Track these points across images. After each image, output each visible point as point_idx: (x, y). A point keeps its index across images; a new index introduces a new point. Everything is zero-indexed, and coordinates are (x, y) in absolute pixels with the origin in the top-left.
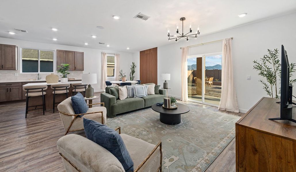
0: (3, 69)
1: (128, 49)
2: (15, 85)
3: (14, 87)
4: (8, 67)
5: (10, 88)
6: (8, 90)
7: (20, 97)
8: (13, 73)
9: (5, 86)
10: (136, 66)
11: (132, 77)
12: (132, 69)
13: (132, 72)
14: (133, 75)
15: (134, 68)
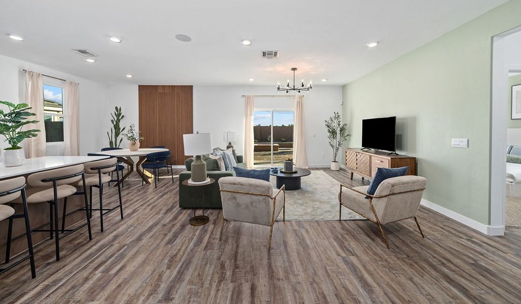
1: (129, 76)
10: (123, 116)
11: (116, 141)
12: (115, 123)
13: (115, 130)
14: (117, 135)
15: (118, 121)
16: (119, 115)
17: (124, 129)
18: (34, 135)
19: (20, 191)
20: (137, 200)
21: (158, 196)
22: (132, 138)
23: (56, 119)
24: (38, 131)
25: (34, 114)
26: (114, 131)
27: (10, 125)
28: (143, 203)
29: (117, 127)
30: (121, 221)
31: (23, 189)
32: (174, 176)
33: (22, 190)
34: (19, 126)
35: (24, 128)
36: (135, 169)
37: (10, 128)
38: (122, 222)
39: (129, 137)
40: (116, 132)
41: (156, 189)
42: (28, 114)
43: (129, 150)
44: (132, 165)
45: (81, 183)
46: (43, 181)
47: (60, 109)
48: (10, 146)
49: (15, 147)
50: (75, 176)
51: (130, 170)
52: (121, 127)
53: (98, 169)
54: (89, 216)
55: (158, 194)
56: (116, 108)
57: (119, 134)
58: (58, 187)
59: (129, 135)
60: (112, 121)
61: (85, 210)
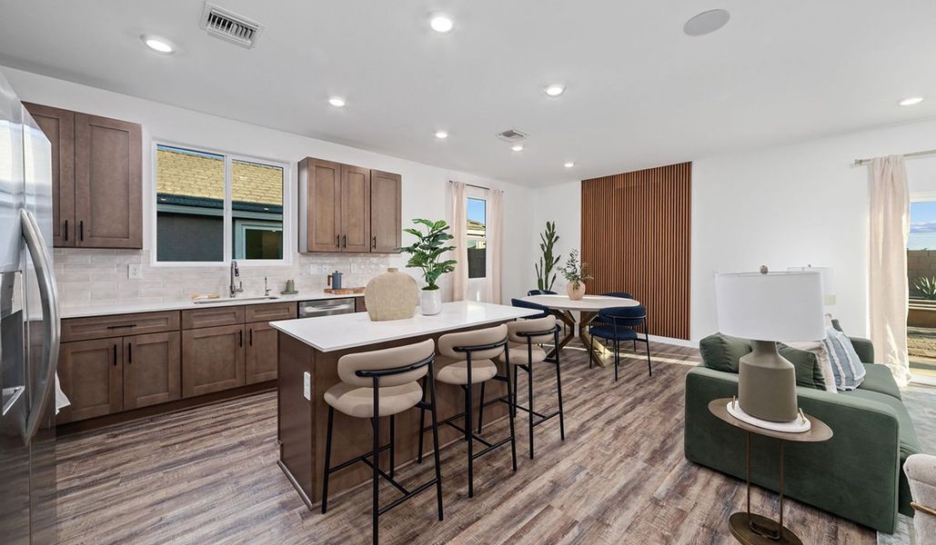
0: (83, 244)
1: (569, 165)
2: (150, 326)
3: (146, 339)
4: (105, 231)
5: (127, 341)
6: (119, 351)
7: (173, 384)
8: (118, 265)
9: (102, 332)
10: (557, 237)
11: (547, 278)
12: (546, 250)
13: (546, 260)
14: (548, 269)
15: (551, 245)
16: (551, 236)
17: (558, 259)
18: (451, 269)
19: (427, 366)
20: (585, 402)
21: (622, 404)
22: (572, 277)
23: (480, 246)
24: (455, 262)
25: (451, 237)
26: (544, 262)
27: (428, 252)
28: (596, 411)
29: (548, 256)
30: (561, 445)
31: (431, 362)
32: (652, 359)
33: (430, 364)
34: (436, 254)
35: (441, 258)
36: (577, 333)
37: (427, 258)
38: (564, 450)
39: (569, 274)
40: (547, 263)
41: (616, 384)
42: (445, 236)
43: (568, 297)
44: (572, 326)
45: (503, 358)
46: (456, 349)
47: (482, 233)
48: (428, 285)
49: (432, 287)
50: (496, 347)
51: (568, 333)
52: (555, 256)
53: (527, 336)
54: (513, 415)
55: (623, 396)
56: (548, 224)
57: (551, 267)
58: (472, 362)
59: (569, 271)
60: (542, 246)
61: (506, 402)
